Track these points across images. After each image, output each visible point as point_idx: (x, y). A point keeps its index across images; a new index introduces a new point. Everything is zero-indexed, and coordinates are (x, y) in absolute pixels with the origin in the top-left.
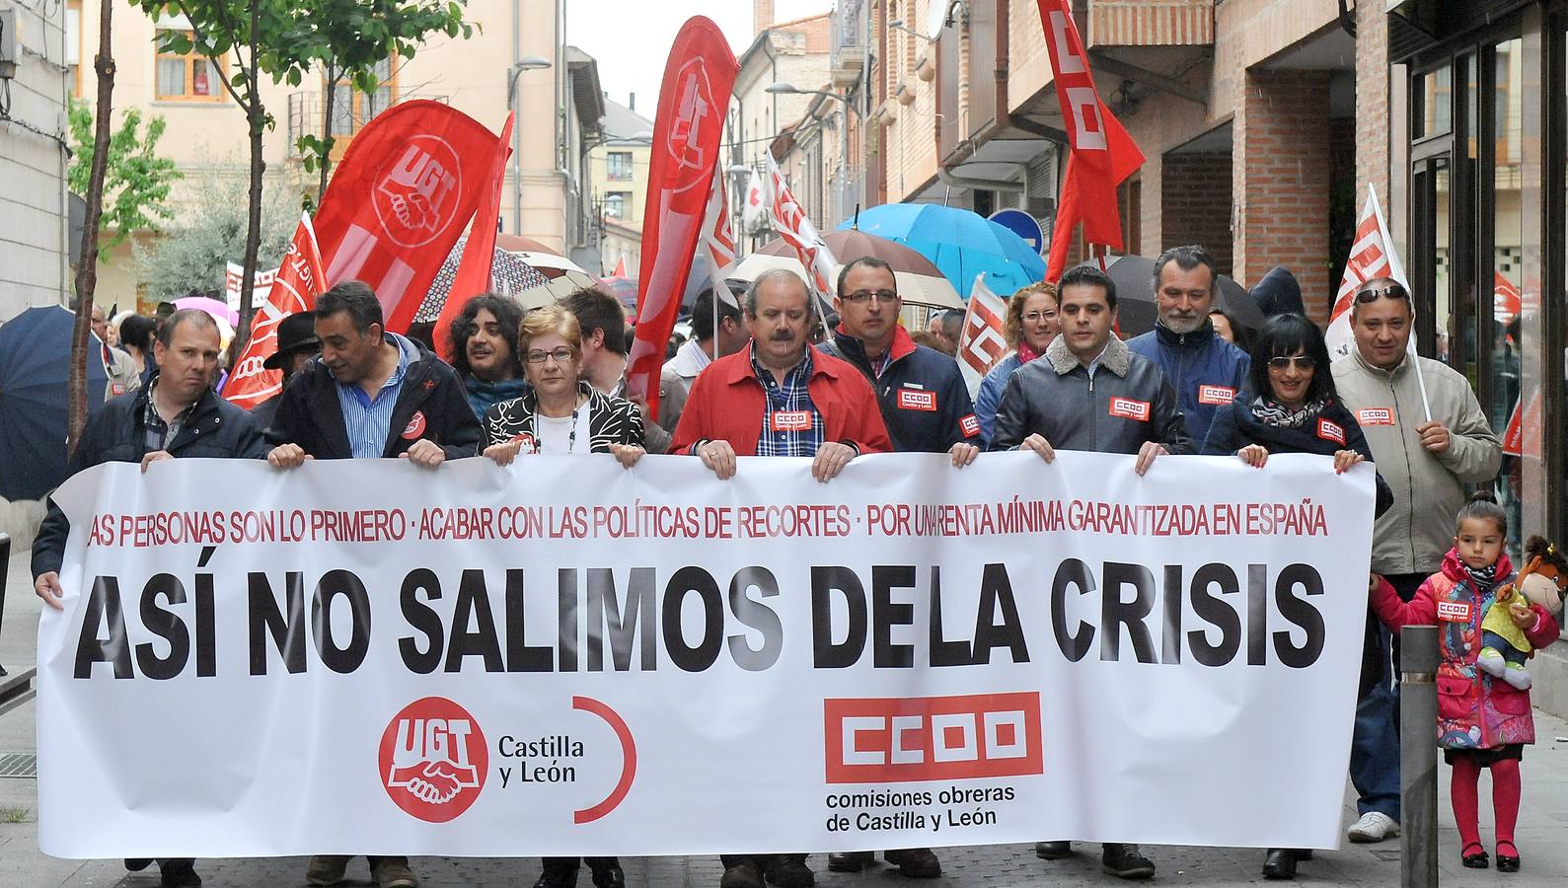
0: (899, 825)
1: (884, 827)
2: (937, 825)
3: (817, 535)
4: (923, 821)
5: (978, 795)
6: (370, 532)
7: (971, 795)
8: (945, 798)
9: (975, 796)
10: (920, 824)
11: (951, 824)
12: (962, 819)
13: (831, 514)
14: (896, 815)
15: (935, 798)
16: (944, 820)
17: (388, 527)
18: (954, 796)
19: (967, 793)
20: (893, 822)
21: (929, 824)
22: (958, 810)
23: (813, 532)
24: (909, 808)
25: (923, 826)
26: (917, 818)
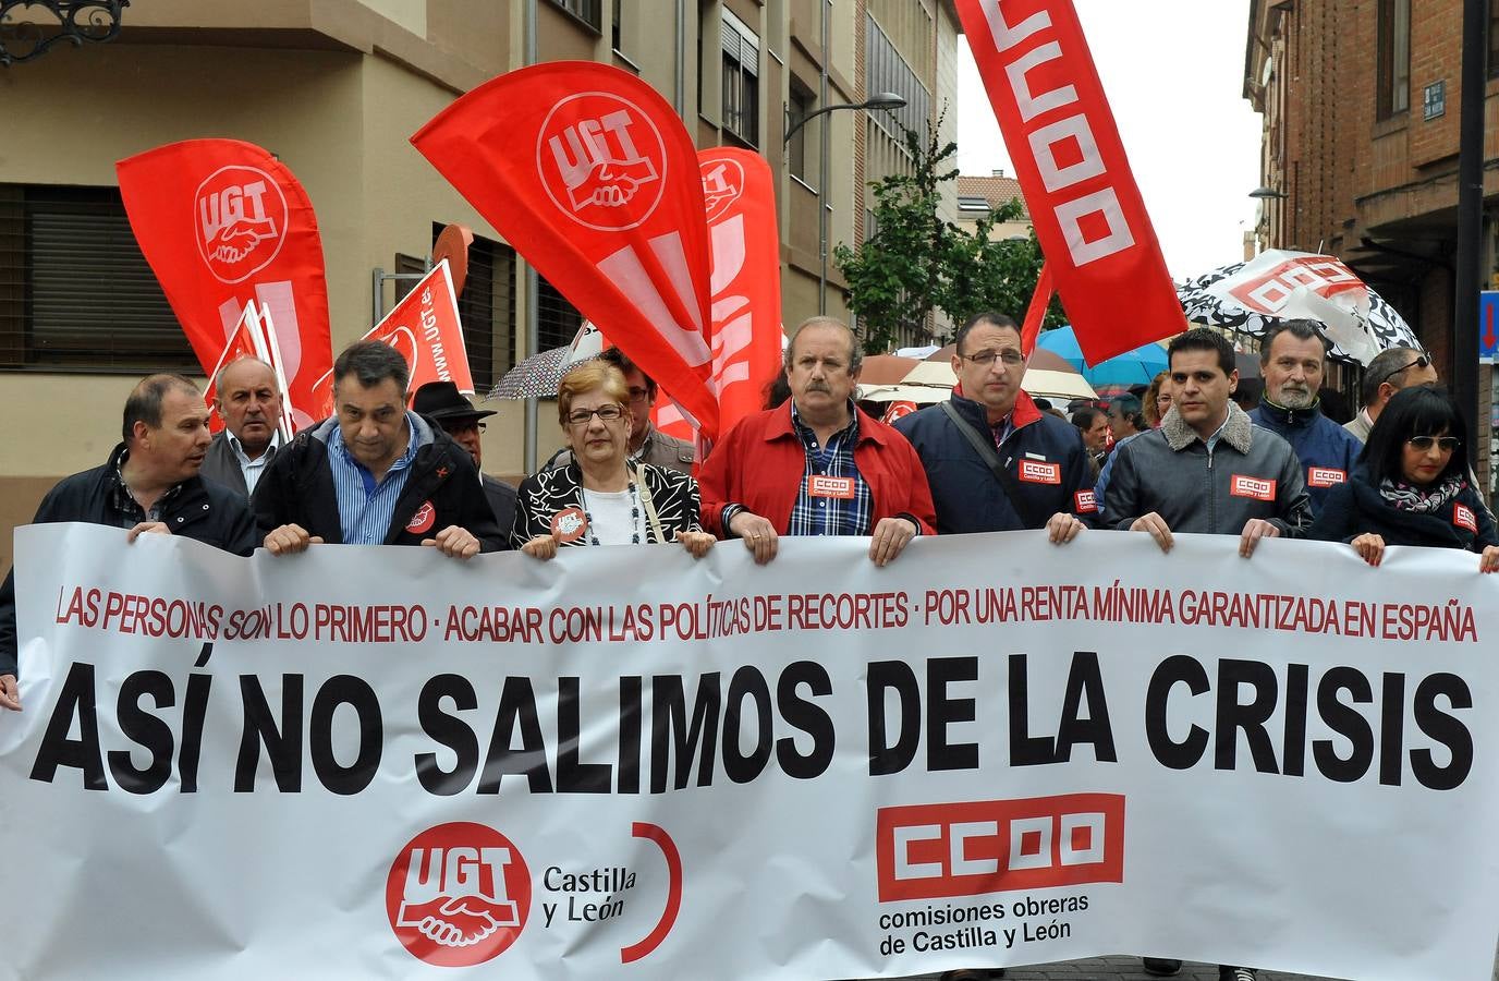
0: (964, 942)
1: (946, 946)
2: (1011, 941)
3: (876, 627)
4: (994, 937)
5: (1054, 906)
6: (384, 631)
7: (1047, 906)
8: (1019, 910)
9: (1050, 906)
10: (990, 941)
11: (1027, 939)
12: (1038, 933)
13: (891, 602)
14: (959, 931)
15: (1008, 910)
16: (1019, 936)
17: (405, 626)
18: (1029, 908)
19: (1043, 904)
20: (956, 940)
21: (1002, 940)
22: (1034, 923)
23: (873, 623)
24: (975, 924)
25: (994, 942)
26: (986, 934)
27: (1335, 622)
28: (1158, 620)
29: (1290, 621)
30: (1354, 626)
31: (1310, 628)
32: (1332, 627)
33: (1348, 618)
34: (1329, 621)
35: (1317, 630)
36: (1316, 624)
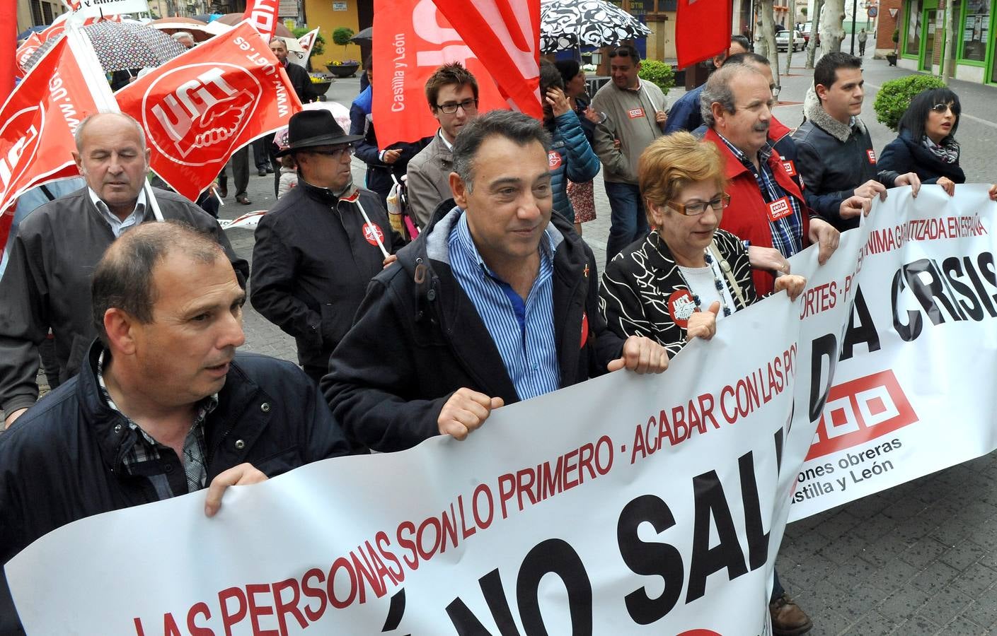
0: (810, 494)
1: (798, 500)
2: (844, 485)
4: (830, 486)
5: (870, 454)
6: (572, 476)
7: (864, 456)
8: (844, 464)
9: (868, 455)
10: (829, 490)
11: (856, 481)
12: (864, 475)
13: (827, 291)
14: (804, 488)
15: (835, 466)
16: (849, 480)
17: (593, 463)
18: (850, 461)
19: (861, 456)
20: (803, 494)
21: (837, 487)
22: (858, 470)
23: (815, 311)
24: (812, 480)
25: (832, 490)
26: (824, 486)
27: (944, 231)
28: (888, 249)
29: (921, 236)
30: (953, 232)
31: (932, 238)
32: (942, 234)
33: (950, 227)
34: (941, 231)
35: (935, 238)
36: (934, 235)
